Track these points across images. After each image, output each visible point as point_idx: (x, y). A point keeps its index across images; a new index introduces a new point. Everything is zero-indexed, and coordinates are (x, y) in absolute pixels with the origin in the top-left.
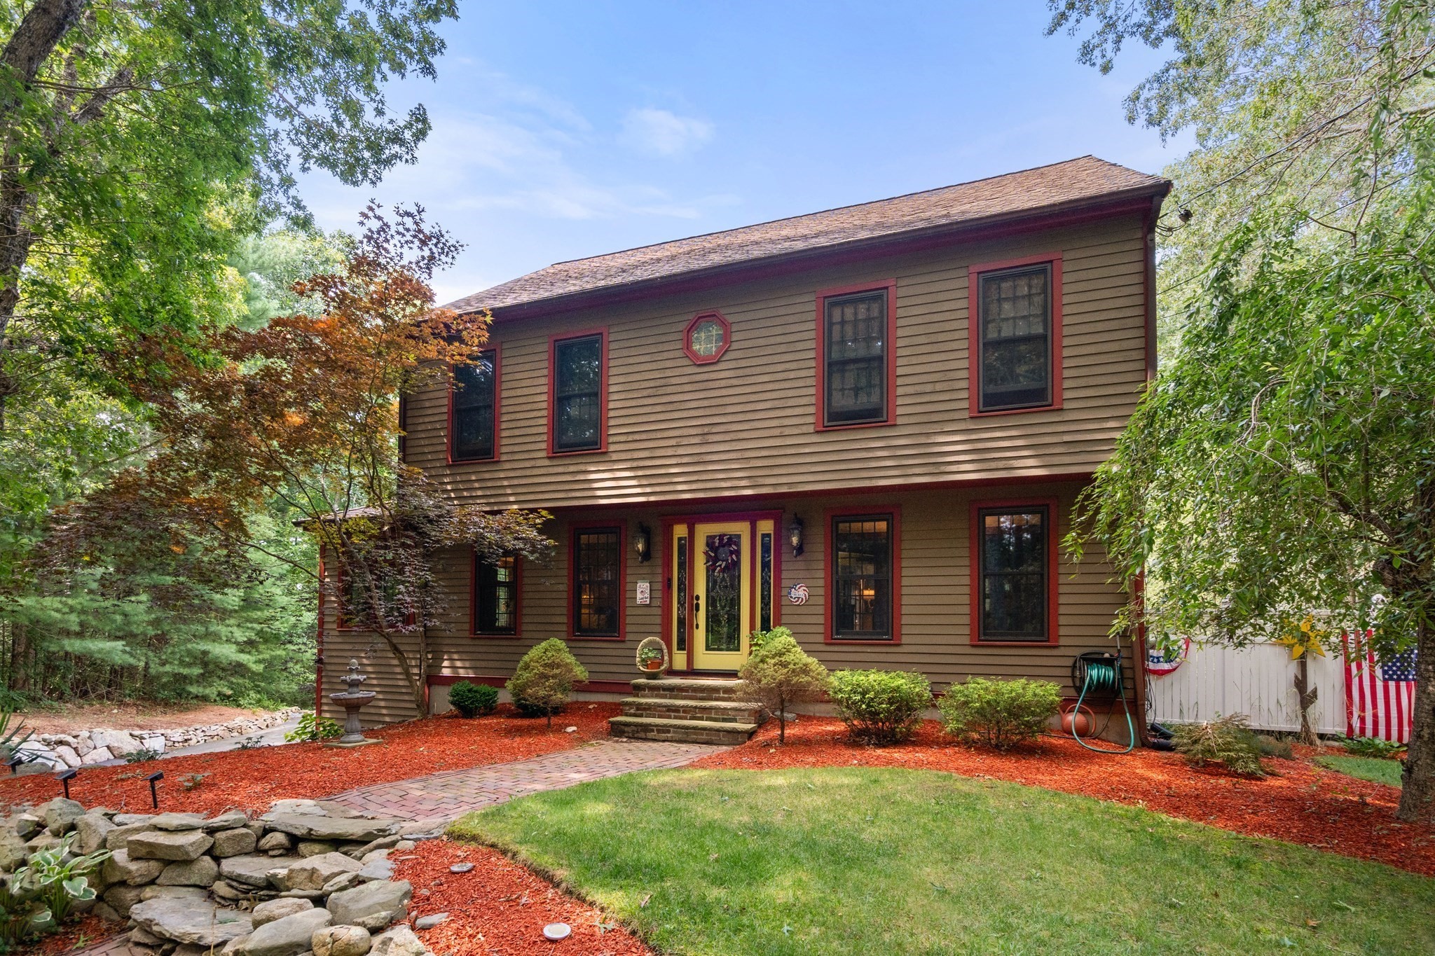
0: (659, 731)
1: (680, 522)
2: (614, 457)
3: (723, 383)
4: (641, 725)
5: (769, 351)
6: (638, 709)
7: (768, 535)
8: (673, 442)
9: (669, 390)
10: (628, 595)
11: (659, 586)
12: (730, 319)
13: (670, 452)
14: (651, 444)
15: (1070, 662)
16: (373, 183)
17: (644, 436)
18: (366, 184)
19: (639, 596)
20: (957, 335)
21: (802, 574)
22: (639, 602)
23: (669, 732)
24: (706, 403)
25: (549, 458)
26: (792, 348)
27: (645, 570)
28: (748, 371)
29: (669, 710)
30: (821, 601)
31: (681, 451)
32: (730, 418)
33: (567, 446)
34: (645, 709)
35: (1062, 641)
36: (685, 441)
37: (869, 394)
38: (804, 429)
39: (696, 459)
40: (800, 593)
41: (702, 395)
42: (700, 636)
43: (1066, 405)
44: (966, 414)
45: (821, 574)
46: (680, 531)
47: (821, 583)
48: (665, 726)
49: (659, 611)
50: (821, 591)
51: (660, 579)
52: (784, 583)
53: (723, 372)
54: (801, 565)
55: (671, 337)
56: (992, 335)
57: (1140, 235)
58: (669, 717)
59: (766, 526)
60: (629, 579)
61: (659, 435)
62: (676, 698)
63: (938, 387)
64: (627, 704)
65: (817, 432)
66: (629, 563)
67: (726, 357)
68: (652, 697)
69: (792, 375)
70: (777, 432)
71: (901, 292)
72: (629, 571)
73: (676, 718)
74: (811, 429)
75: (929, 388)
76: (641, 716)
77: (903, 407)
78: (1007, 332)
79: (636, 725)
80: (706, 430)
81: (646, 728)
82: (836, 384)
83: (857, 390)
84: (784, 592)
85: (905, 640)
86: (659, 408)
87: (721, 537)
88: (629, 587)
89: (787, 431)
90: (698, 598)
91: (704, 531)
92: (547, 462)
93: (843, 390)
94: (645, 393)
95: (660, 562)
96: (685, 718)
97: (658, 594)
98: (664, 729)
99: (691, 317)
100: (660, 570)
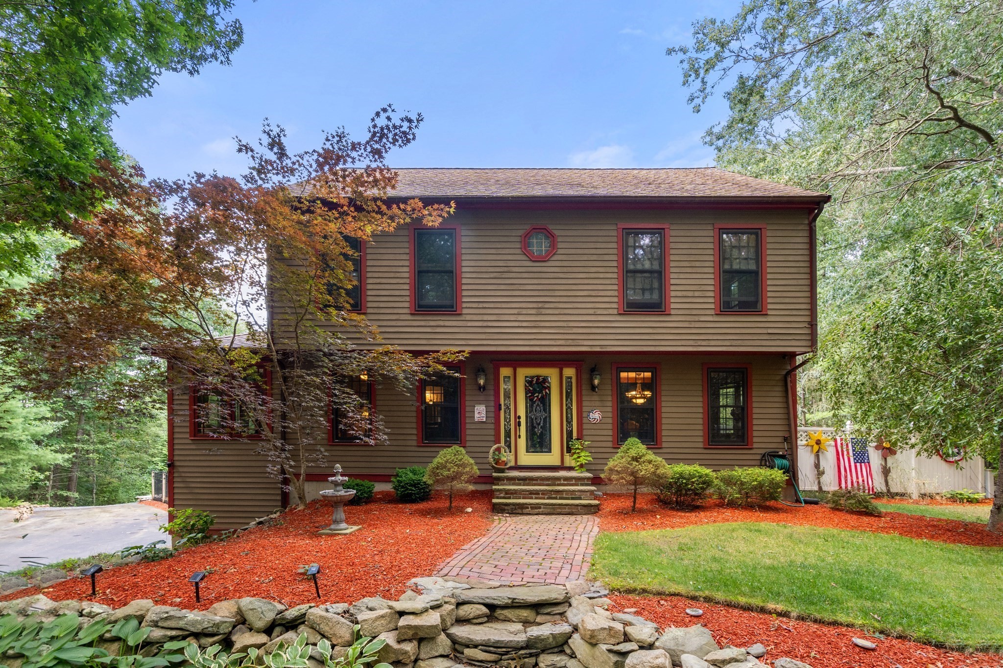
0: (532, 508)
1: (506, 365)
2: (468, 317)
3: (552, 275)
4: (519, 504)
5: (585, 258)
6: (506, 494)
7: (571, 378)
8: (515, 311)
9: (511, 275)
10: (467, 415)
11: (492, 409)
12: (557, 233)
13: (512, 318)
14: (496, 311)
15: (759, 457)
16: (191, 73)
17: (492, 305)
18: (185, 73)
19: (476, 415)
20: (707, 264)
21: (598, 403)
22: (476, 419)
23: (540, 508)
24: (540, 287)
25: (411, 314)
26: (601, 258)
27: (482, 398)
28: (570, 270)
29: (531, 494)
30: (610, 421)
31: (520, 318)
32: (557, 299)
33: (427, 306)
34: (512, 494)
35: (755, 446)
36: (524, 312)
37: (651, 294)
38: (611, 311)
39: (532, 324)
40: (596, 415)
41: (536, 281)
42: (522, 443)
43: (769, 312)
44: (713, 312)
45: (610, 404)
46: (505, 372)
47: (610, 409)
48: (537, 504)
49: (492, 426)
50: (610, 415)
51: (492, 404)
52: (584, 409)
53: (552, 266)
54: (596, 398)
55: (512, 239)
56: (727, 267)
57: (807, 222)
58: (532, 498)
59: (570, 372)
60: (467, 403)
61: (504, 305)
62: (528, 485)
63: (697, 294)
64: (499, 490)
65: (620, 314)
66: (467, 392)
67: (553, 259)
68: (510, 485)
69: (601, 275)
70: (591, 311)
71: (673, 233)
72: (467, 398)
73: (536, 498)
74: (615, 312)
75: (690, 294)
76: (509, 498)
77: (675, 304)
78: (736, 266)
79: (514, 504)
80: (540, 305)
81: (522, 506)
82: (630, 285)
83: (643, 290)
84: (585, 415)
85: (664, 445)
86: (503, 287)
87: (538, 377)
88: (468, 409)
89: (599, 312)
90: (519, 417)
91: (524, 373)
92: (409, 317)
93: (634, 289)
94: (492, 275)
95: (492, 392)
96: (544, 498)
97: (492, 415)
98: (537, 506)
99: (528, 227)
100: (492, 398)
